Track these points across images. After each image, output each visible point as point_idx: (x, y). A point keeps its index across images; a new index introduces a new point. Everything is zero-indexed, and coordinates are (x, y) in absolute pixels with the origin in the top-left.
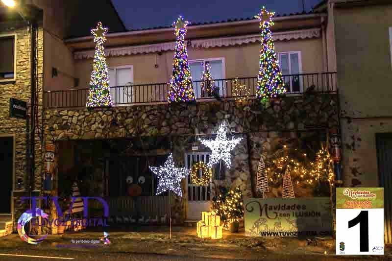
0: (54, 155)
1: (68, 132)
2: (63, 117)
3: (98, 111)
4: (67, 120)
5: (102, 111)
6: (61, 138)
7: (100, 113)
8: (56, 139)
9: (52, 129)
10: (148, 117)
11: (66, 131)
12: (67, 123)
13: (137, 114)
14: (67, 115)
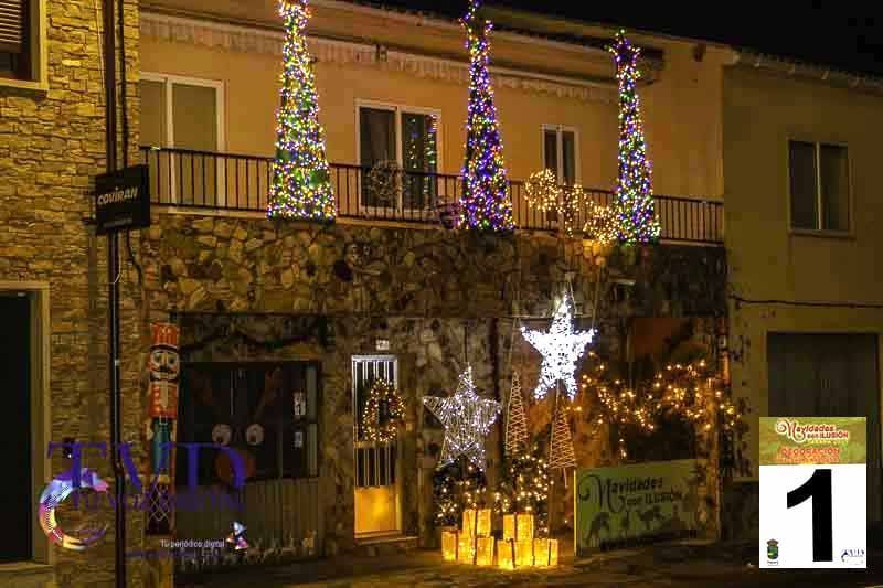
0: (177, 361)
1: (220, 288)
2: (202, 239)
3: (301, 231)
4: (214, 248)
5: (309, 231)
6: (198, 305)
7: (304, 236)
8: (184, 307)
9: (167, 274)
10: (418, 260)
11: (210, 283)
12: (213, 256)
13: (394, 251)
14: (211, 233)
